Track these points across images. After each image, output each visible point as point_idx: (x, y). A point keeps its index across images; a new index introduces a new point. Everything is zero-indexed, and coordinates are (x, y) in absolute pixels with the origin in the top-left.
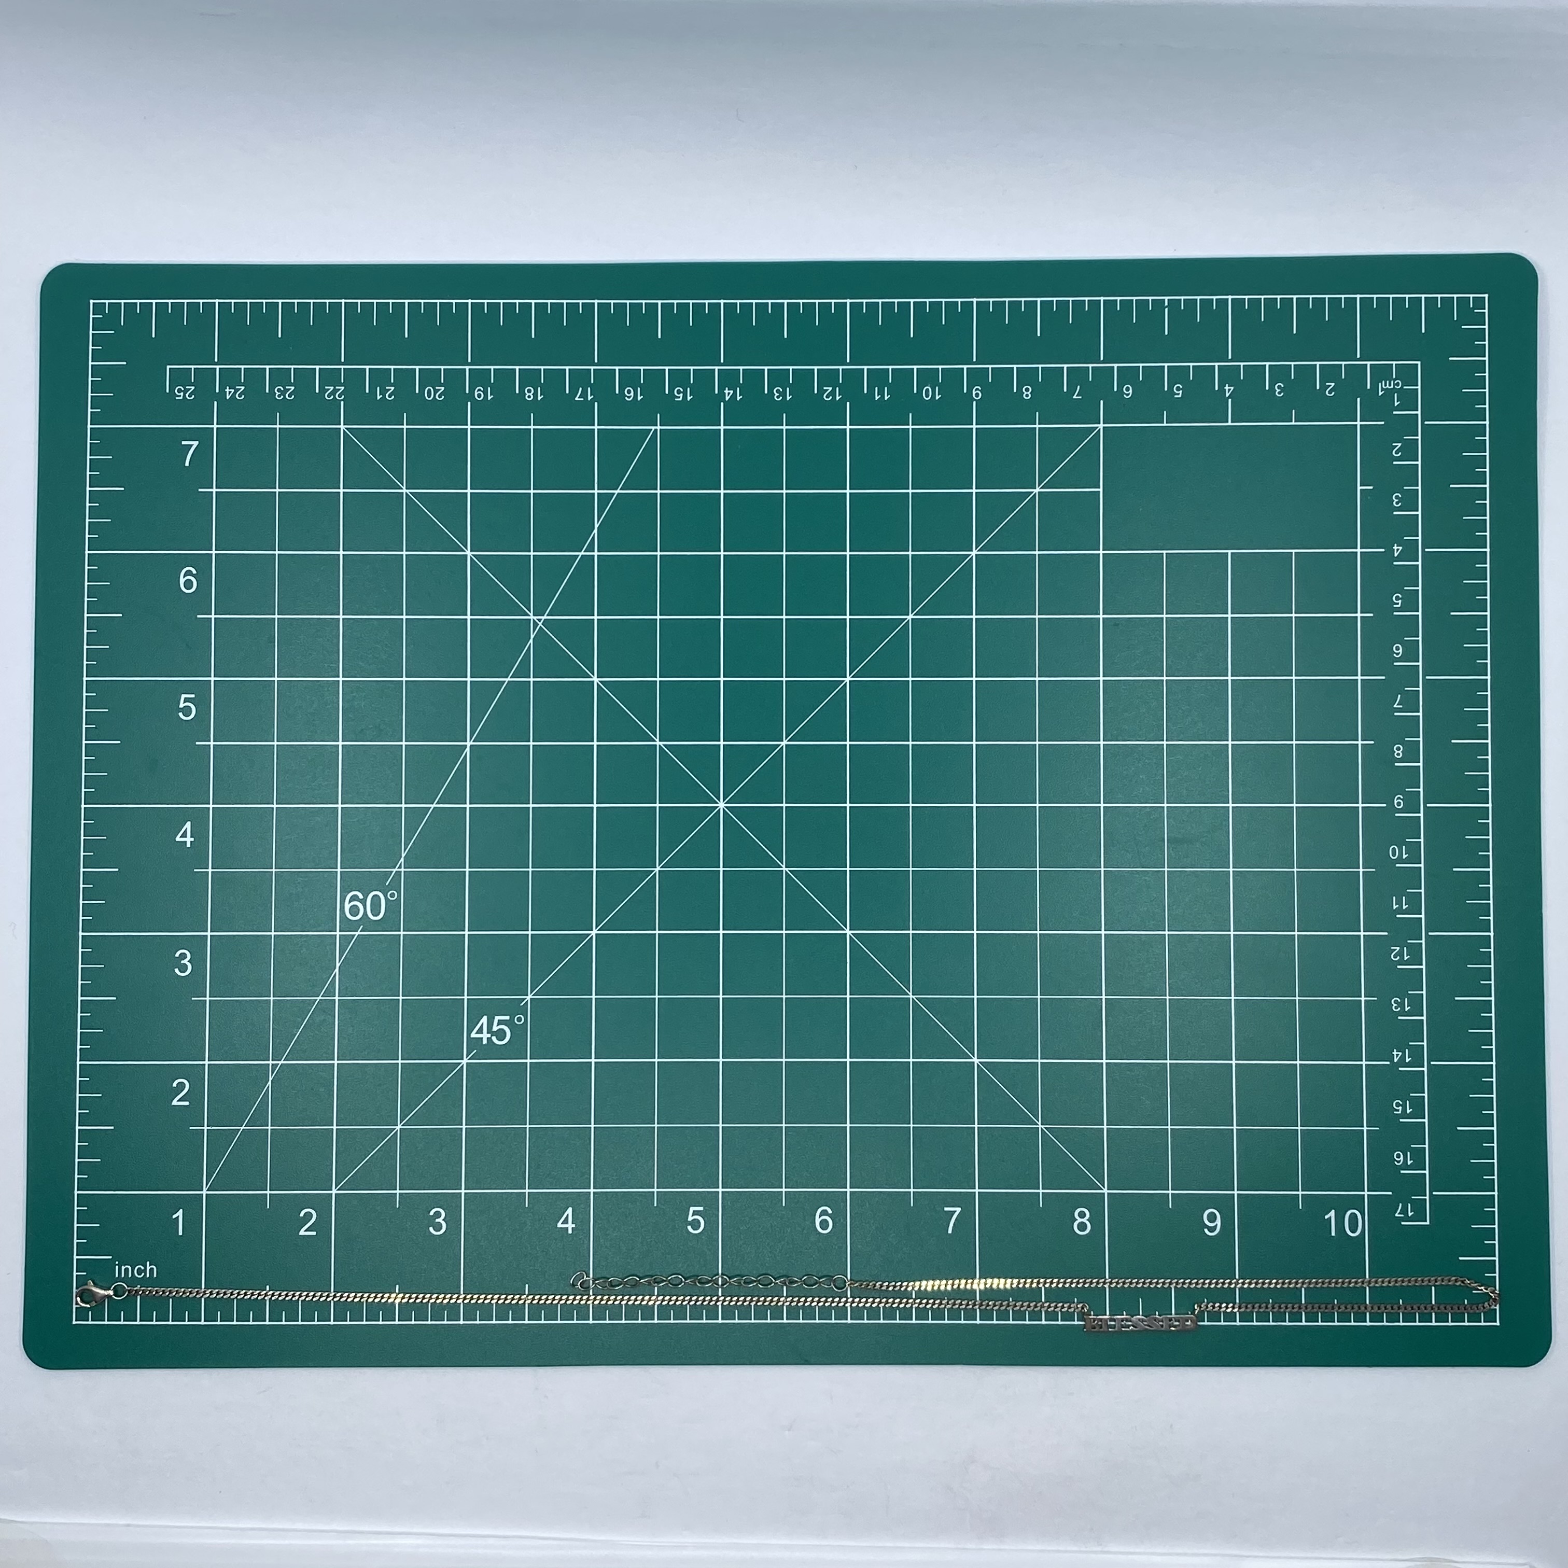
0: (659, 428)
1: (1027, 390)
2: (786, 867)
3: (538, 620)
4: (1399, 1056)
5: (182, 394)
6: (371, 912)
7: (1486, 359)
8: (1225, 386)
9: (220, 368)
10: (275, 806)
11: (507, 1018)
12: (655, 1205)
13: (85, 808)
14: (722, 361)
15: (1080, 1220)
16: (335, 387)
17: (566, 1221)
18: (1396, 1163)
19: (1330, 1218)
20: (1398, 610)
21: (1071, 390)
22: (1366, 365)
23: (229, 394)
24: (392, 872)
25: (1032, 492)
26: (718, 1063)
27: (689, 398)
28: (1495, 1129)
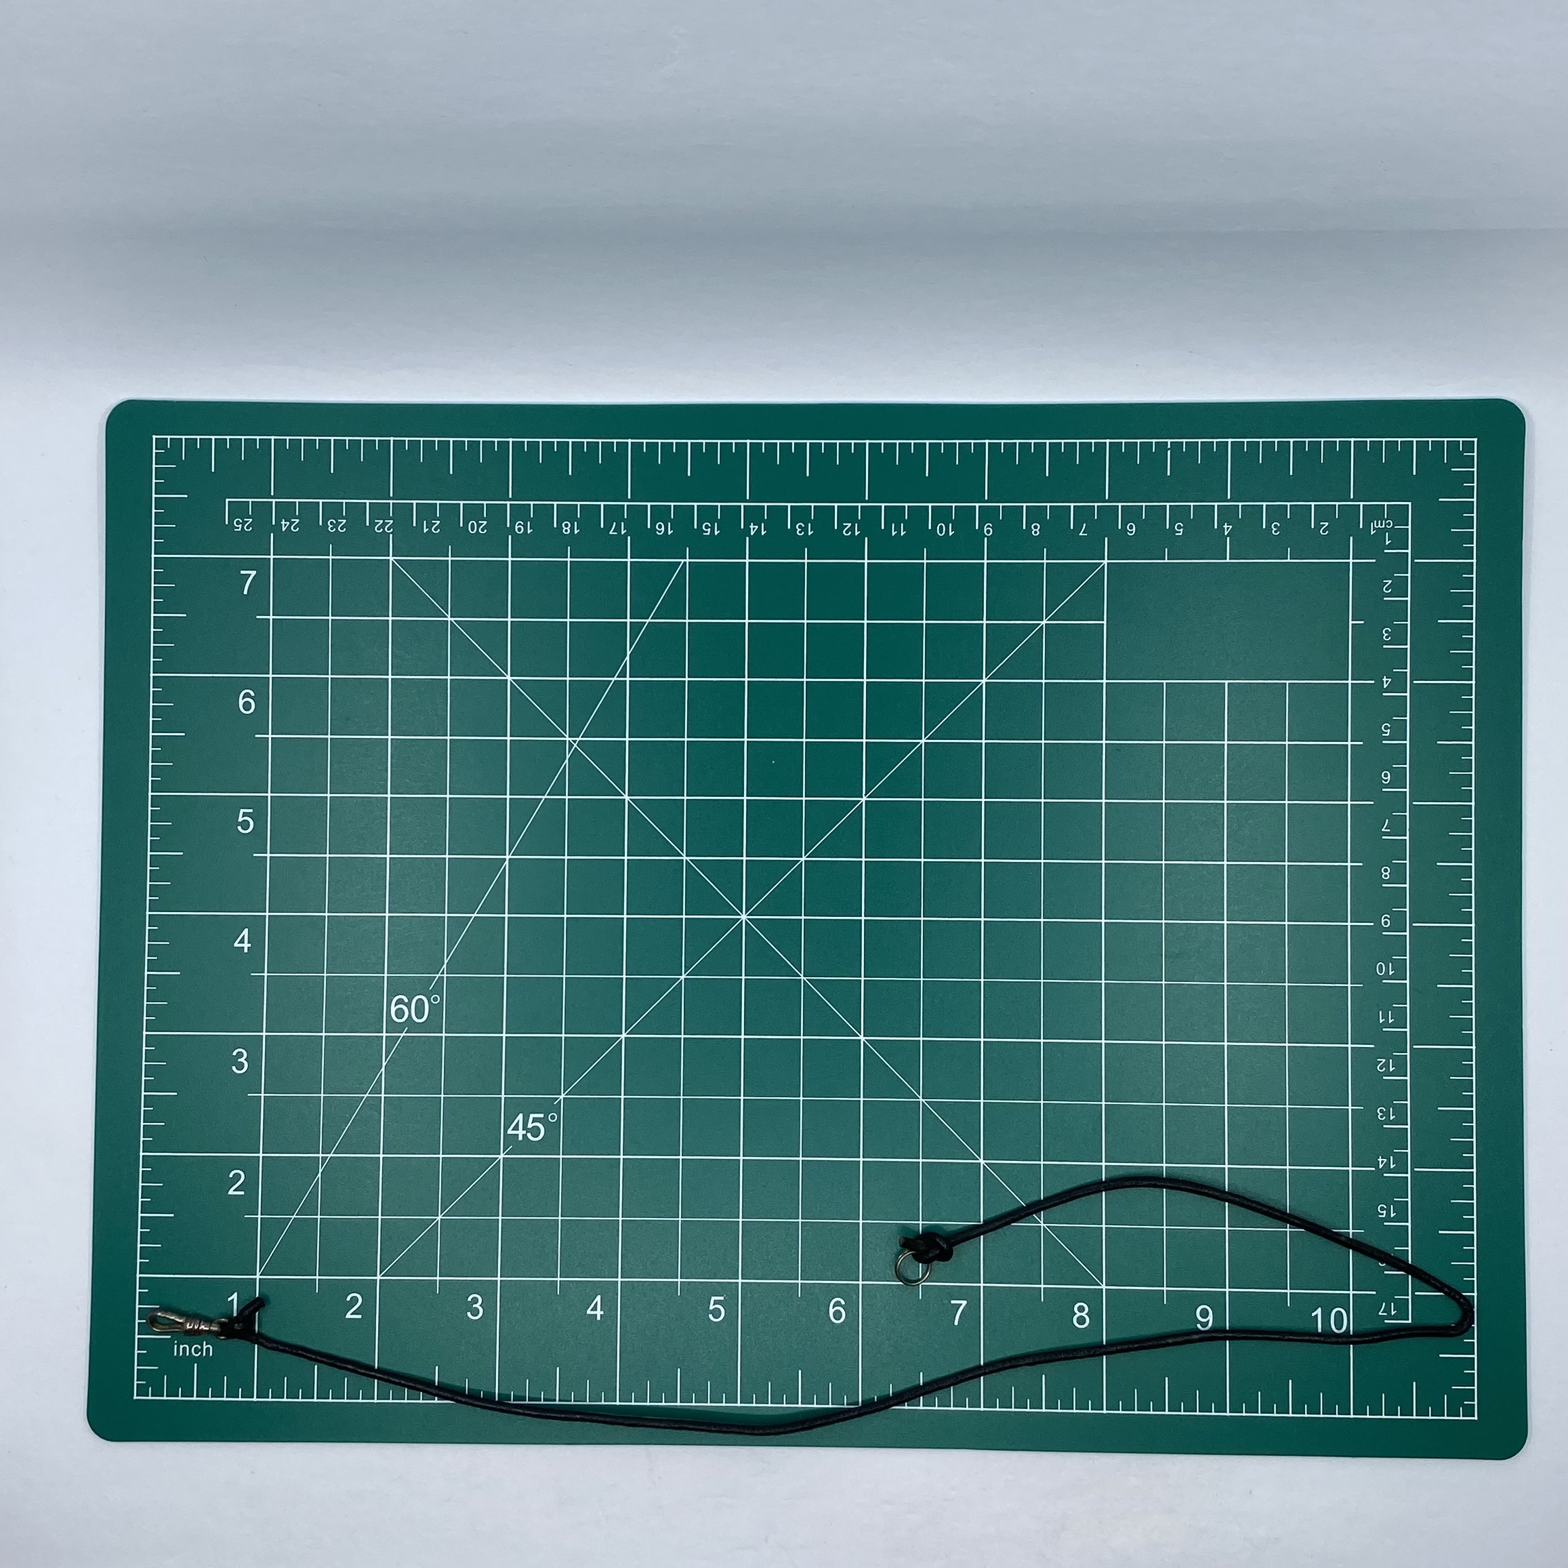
1: (1036, 527)
3: (573, 741)
4: (1384, 1162)
5: (240, 526)
6: (415, 1012)
7: (1475, 500)
8: (1224, 525)
9: (276, 502)
10: (326, 914)
11: (542, 1116)
12: (679, 1294)
13: (149, 915)
14: (748, 498)
15: (1078, 1314)
16: (384, 521)
17: (595, 1309)
19: (1317, 1315)
20: (1386, 738)
21: (1078, 527)
22: (1359, 505)
23: (285, 526)
24: (436, 977)
25: (1040, 624)
26: (739, 1160)
27: (716, 533)
28: (1474, 1233)
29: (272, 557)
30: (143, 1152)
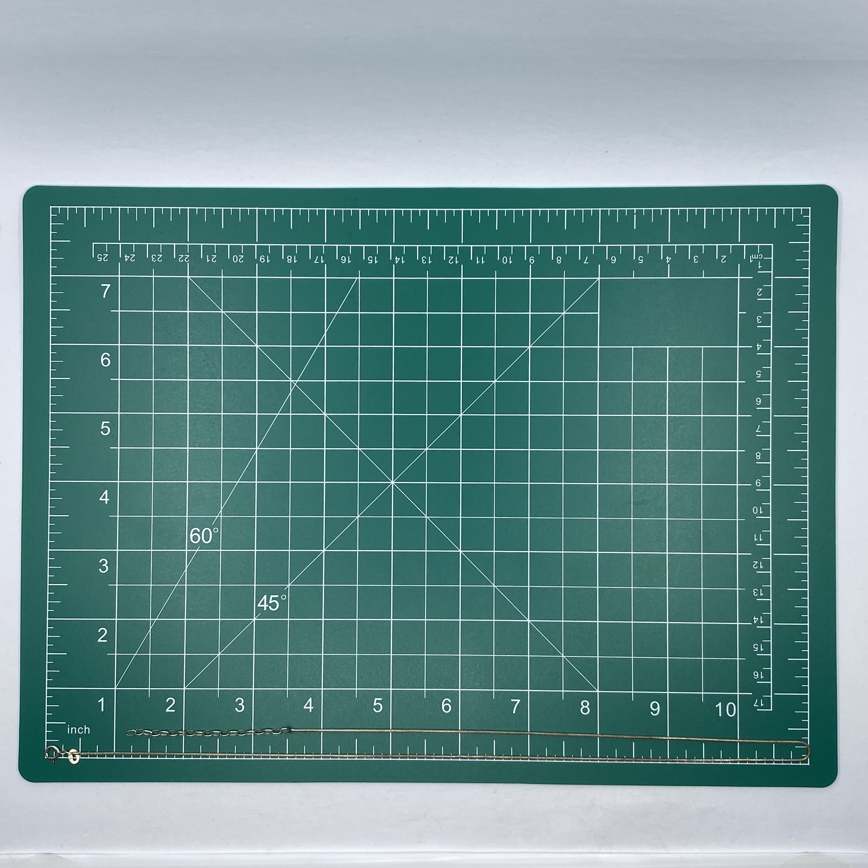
0: (359, 278)
1: (559, 259)
2: (427, 516)
3: (294, 382)
4: (757, 620)
5: (101, 258)
6: (204, 539)
7: (809, 242)
8: (667, 257)
9: (121, 244)
10: (153, 482)
11: (277, 596)
12: (356, 697)
13: (51, 482)
14: (394, 242)
15: (584, 707)
16: (184, 256)
17: (308, 705)
18: (754, 677)
19: (719, 707)
20: (759, 379)
21: (583, 259)
22: (743, 246)
23: (127, 258)
24: (215, 518)
25: (562, 314)
26: (390, 621)
27: (376, 262)
28: (808, 660)
29: (119, 276)
30: (49, 618)
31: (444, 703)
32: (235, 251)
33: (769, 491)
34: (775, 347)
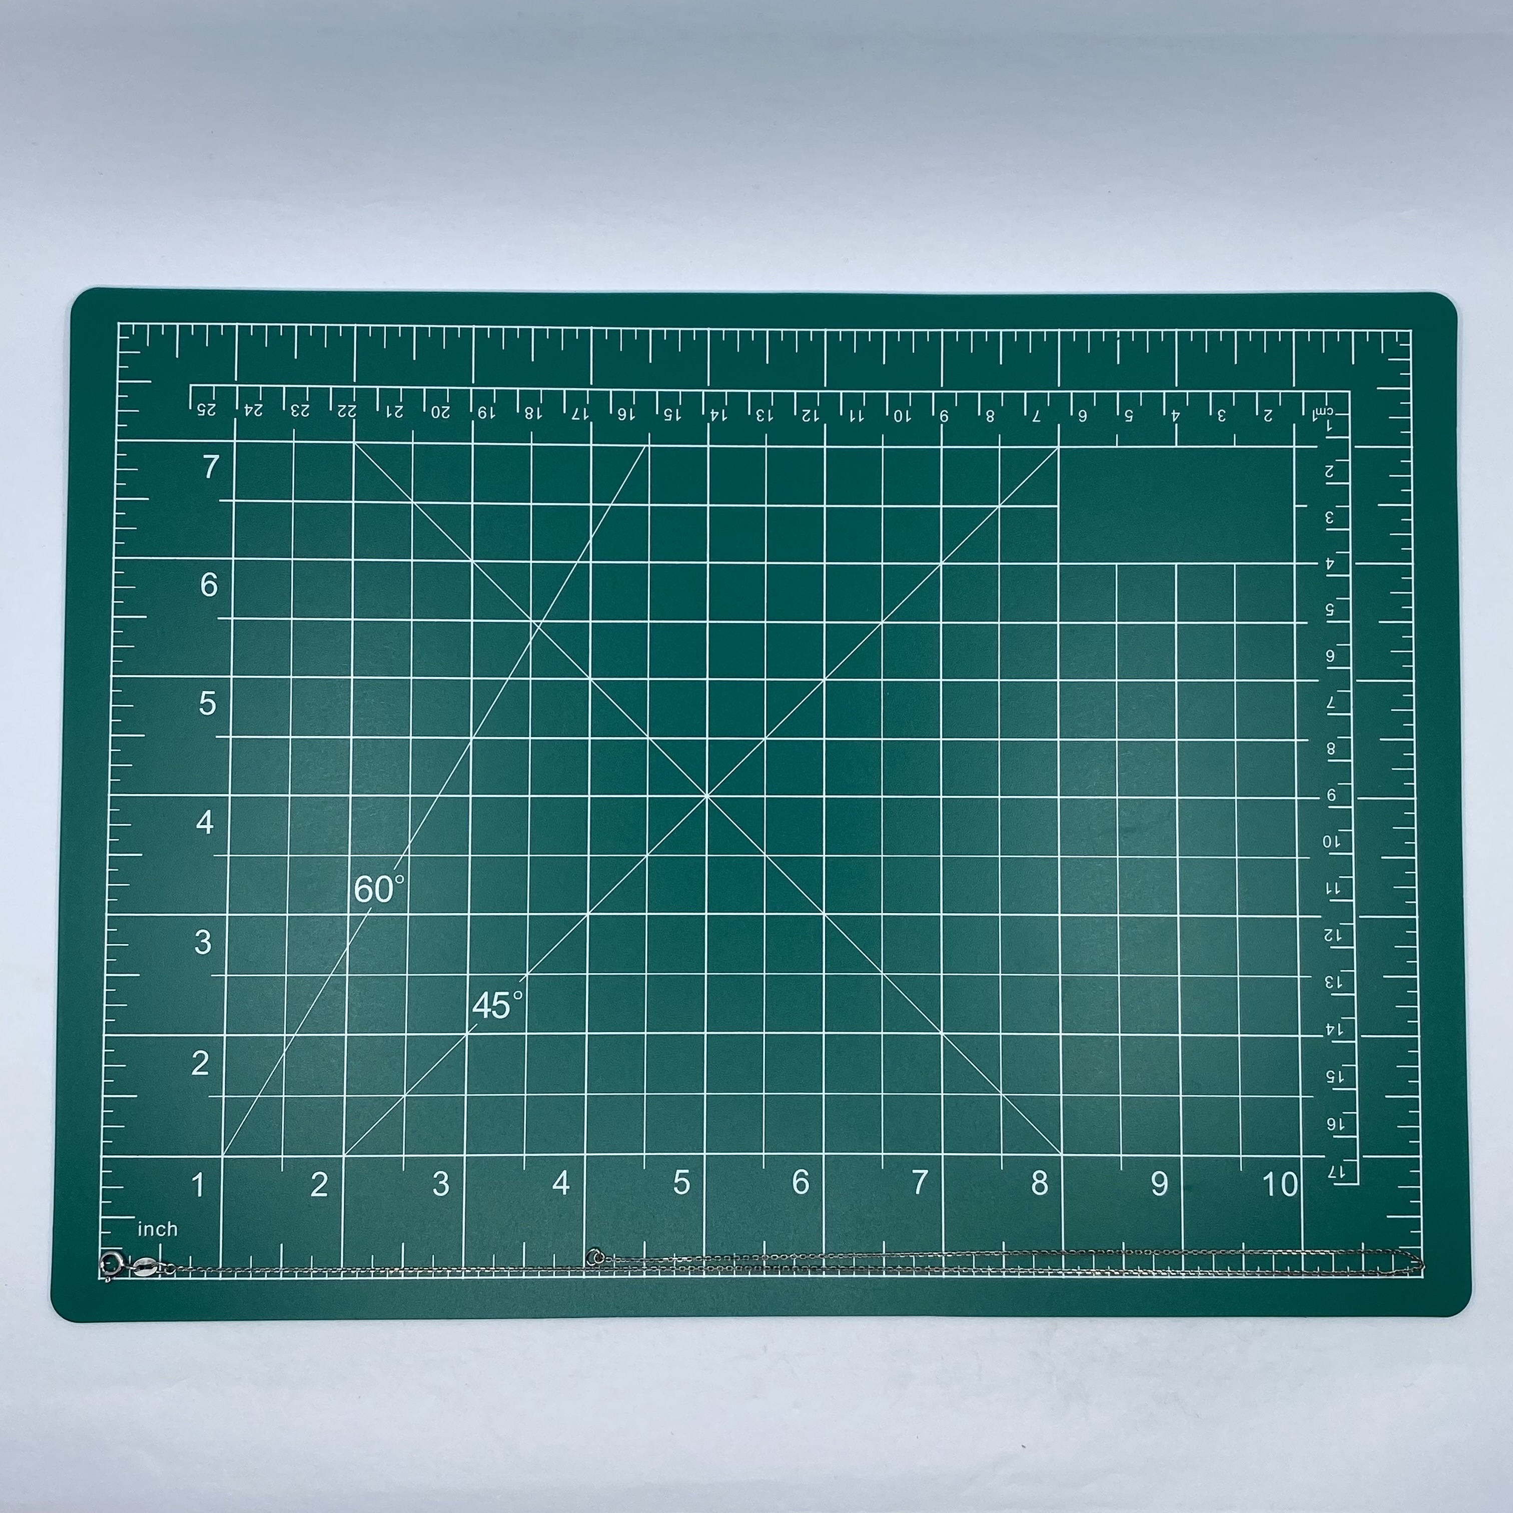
0: (649, 446)
1: (990, 414)
2: (766, 854)
3: (536, 623)
4: (1332, 1030)
5: (204, 411)
6: (380, 895)
7: (1411, 388)
8: (1172, 412)
9: (239, 387)
10: (290, 795)
11: (507, 993)
12: (644, 1168)
13: (111, 797)
14: (709, 385)
15: (1038, 1181)
16: (347, 406)
17: (561, 1183)
18: (1329, 1128)
19: (1269, 1179)
20: (1330, 618)
21: (1031, 414)
22: (1301, 393)
23: (248, 411)
24: (400, 857)
25: (995, 508)
26: (703, 1035)
27: (678, 419)
28: (1419, 1097)
29: (235, 441)
30: (106, 1033)
31: (797, 1179)
32: (436, 398)
33: (1351, 809)
34: (1356, 564)
